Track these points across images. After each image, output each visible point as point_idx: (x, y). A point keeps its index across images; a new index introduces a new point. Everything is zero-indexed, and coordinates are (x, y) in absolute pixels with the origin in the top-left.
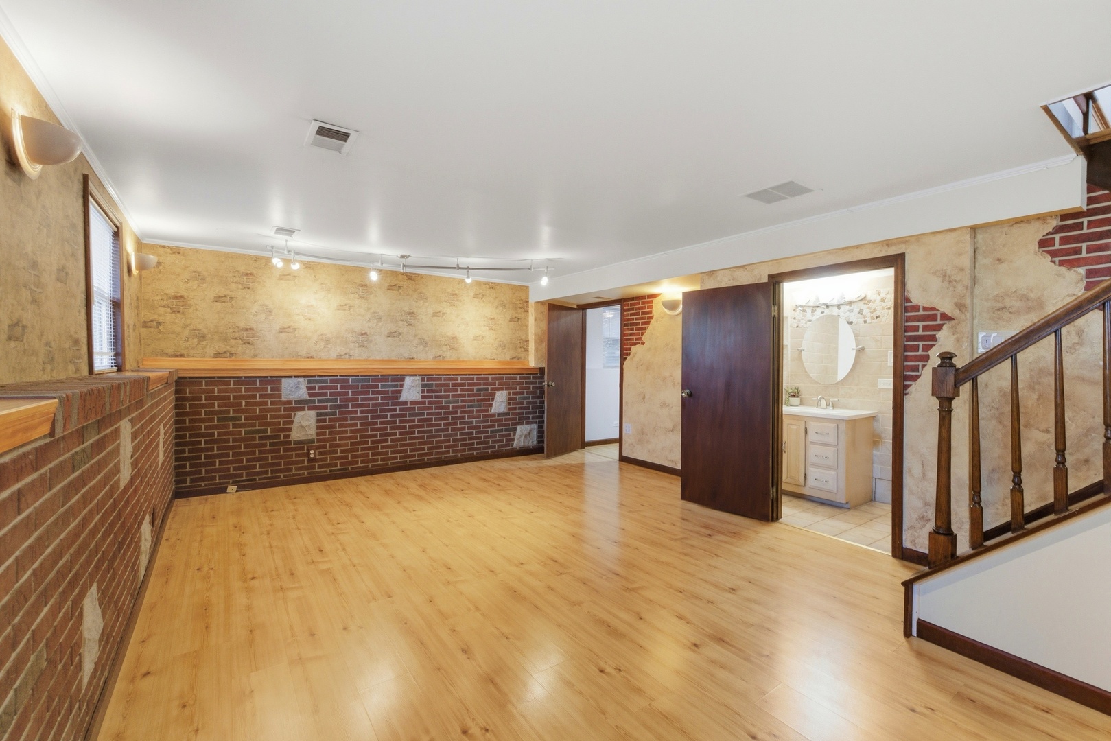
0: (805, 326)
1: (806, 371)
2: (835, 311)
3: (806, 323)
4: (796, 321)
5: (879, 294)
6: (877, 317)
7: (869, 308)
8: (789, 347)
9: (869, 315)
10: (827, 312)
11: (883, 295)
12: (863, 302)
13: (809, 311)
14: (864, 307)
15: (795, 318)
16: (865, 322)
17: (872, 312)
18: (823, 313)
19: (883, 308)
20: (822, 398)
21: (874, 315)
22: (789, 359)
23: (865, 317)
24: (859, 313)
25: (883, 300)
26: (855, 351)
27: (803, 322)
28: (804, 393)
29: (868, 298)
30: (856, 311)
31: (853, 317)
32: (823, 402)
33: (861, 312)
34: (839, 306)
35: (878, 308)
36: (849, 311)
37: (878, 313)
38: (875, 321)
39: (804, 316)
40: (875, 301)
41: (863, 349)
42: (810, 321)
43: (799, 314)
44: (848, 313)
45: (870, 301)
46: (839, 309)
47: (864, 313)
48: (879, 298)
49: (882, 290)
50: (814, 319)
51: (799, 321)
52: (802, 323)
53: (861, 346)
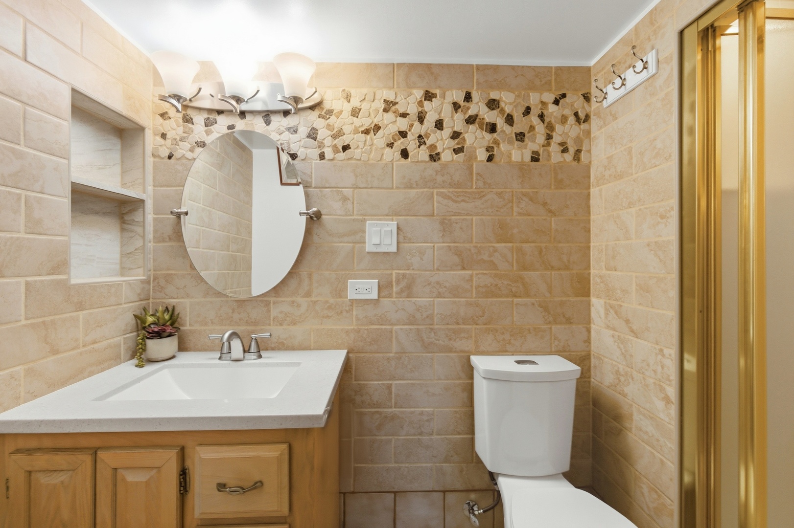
0: (189, 155)
1: (192, 267)
2: (257, 125)
3: (192, 150)
4: (168, 142)
5: (348, 98)
6: (345, 148)
7: (329, 127)
8: (149, 206)
9: (328, 141)
10: (241, 125)
11: (355, 102)
12: (316, 113)
13: (199, 119)
14: (319, 124)
15: (164, 136)
16: (322, 156)
17: (334, 137)
18: (231, 127)
19: (356, 131)
20: (234, 335)
21: (340, 142)
22: (150, 236)
23: (321, 145)
24: (309, 136)
25: (355, 113)
26: (304, 218)
27: (186, 145)
28: (188, 324)
29: (327, 106)
30: (303, 131)
31: (298, 143)
32: (237, 345)
33: (313, 135)
34: (267, 115)
35: (347, 129)
36: (289, 129)
37: (345, 140)
38: (342, 155)
39: (188, 132)
40: (341, 112)
41: (318, 215)
42: (202, 144)
43: (174, 127)
44: (286, 136)
45: (330, 112)
46: (268, 123)
47: (319, 137)
48: (347, 108)
49: (353, 92)
50: (209, 140)
51: (175, 142)
52: (183, 150)
53: (314, 209)
